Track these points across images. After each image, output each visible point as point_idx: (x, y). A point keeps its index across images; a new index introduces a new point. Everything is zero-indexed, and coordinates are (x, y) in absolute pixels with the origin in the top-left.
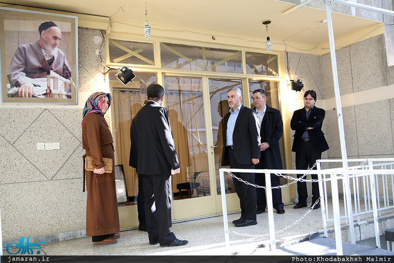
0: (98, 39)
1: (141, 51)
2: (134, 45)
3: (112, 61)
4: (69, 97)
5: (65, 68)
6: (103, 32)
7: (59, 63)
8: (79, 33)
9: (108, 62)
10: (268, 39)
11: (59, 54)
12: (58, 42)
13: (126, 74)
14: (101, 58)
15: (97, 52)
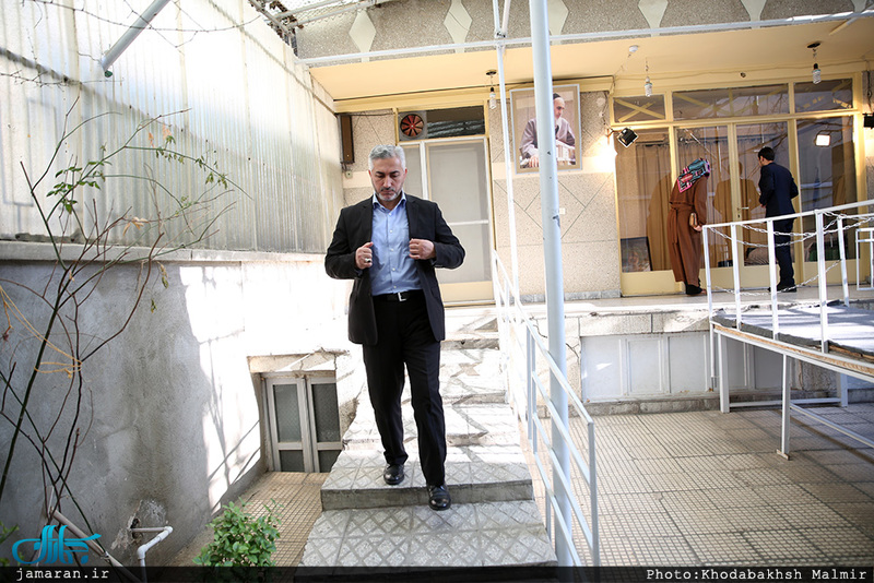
0: (601, 101)
1: (649, 104)
2: (641, 101)
3: (616, 121)
4: (573, 163)
5: (569, 136)
6: (606, 92)
7: (563, 131)
8: (581, 98)
9: (613, 123)
10: (816, 66)
11: (563, 124)
12: (562, 111)
13: (627, 136)
14: (604, 121)
15: (600, 115)
